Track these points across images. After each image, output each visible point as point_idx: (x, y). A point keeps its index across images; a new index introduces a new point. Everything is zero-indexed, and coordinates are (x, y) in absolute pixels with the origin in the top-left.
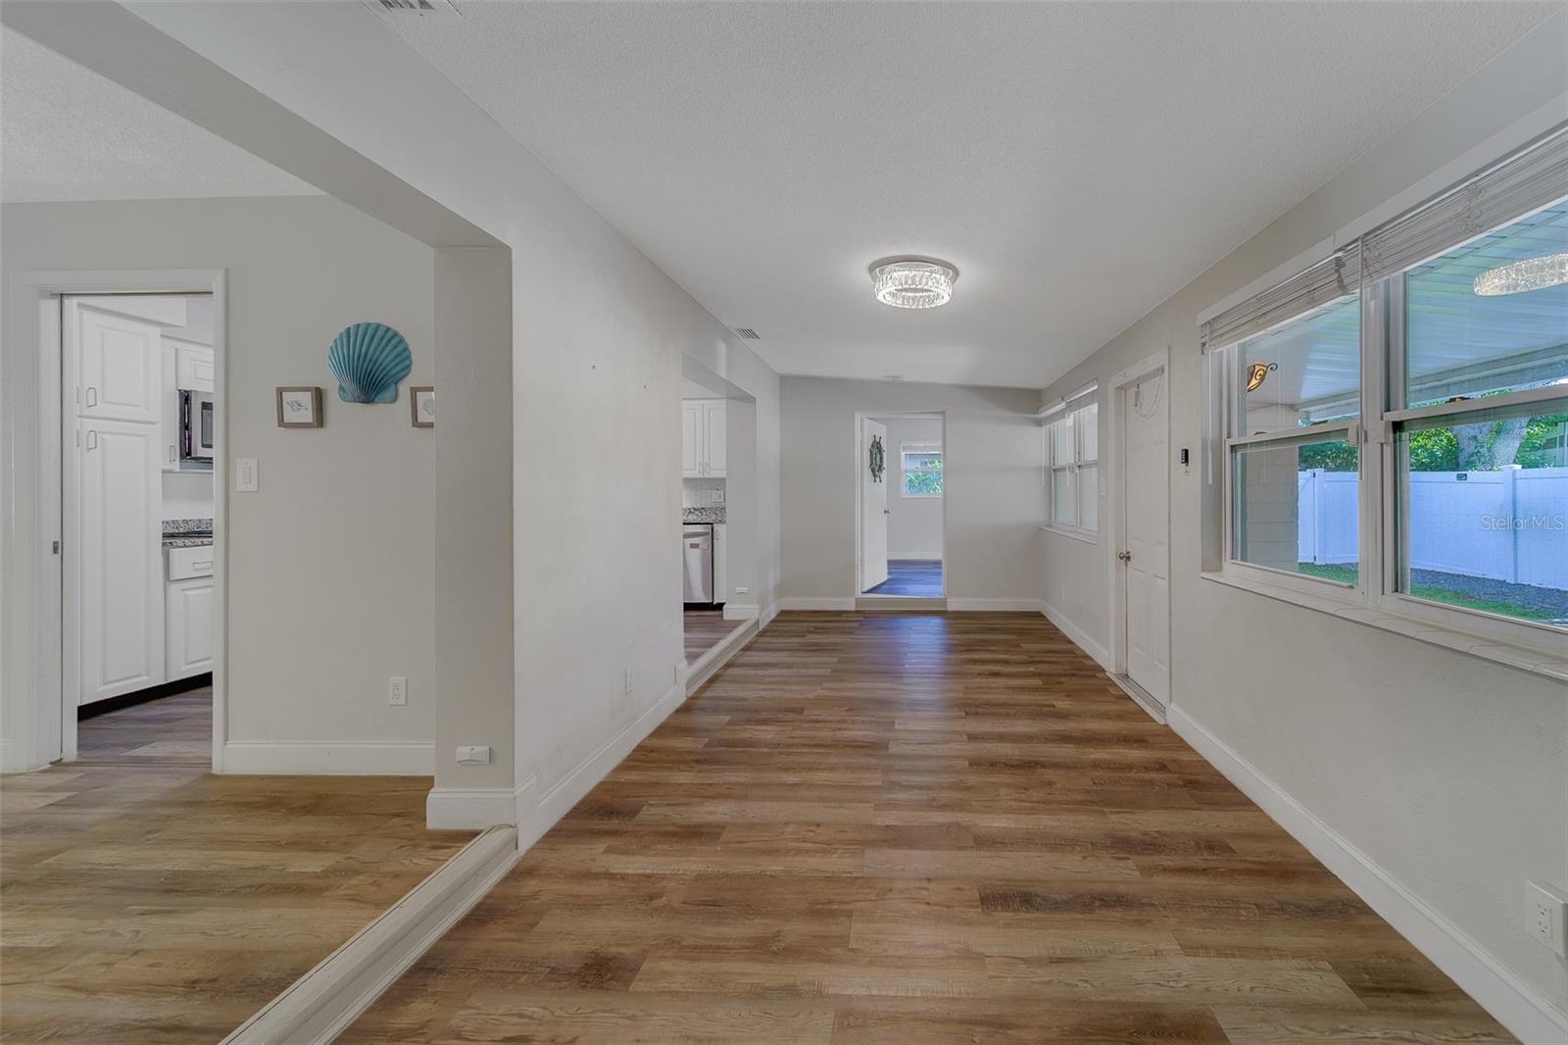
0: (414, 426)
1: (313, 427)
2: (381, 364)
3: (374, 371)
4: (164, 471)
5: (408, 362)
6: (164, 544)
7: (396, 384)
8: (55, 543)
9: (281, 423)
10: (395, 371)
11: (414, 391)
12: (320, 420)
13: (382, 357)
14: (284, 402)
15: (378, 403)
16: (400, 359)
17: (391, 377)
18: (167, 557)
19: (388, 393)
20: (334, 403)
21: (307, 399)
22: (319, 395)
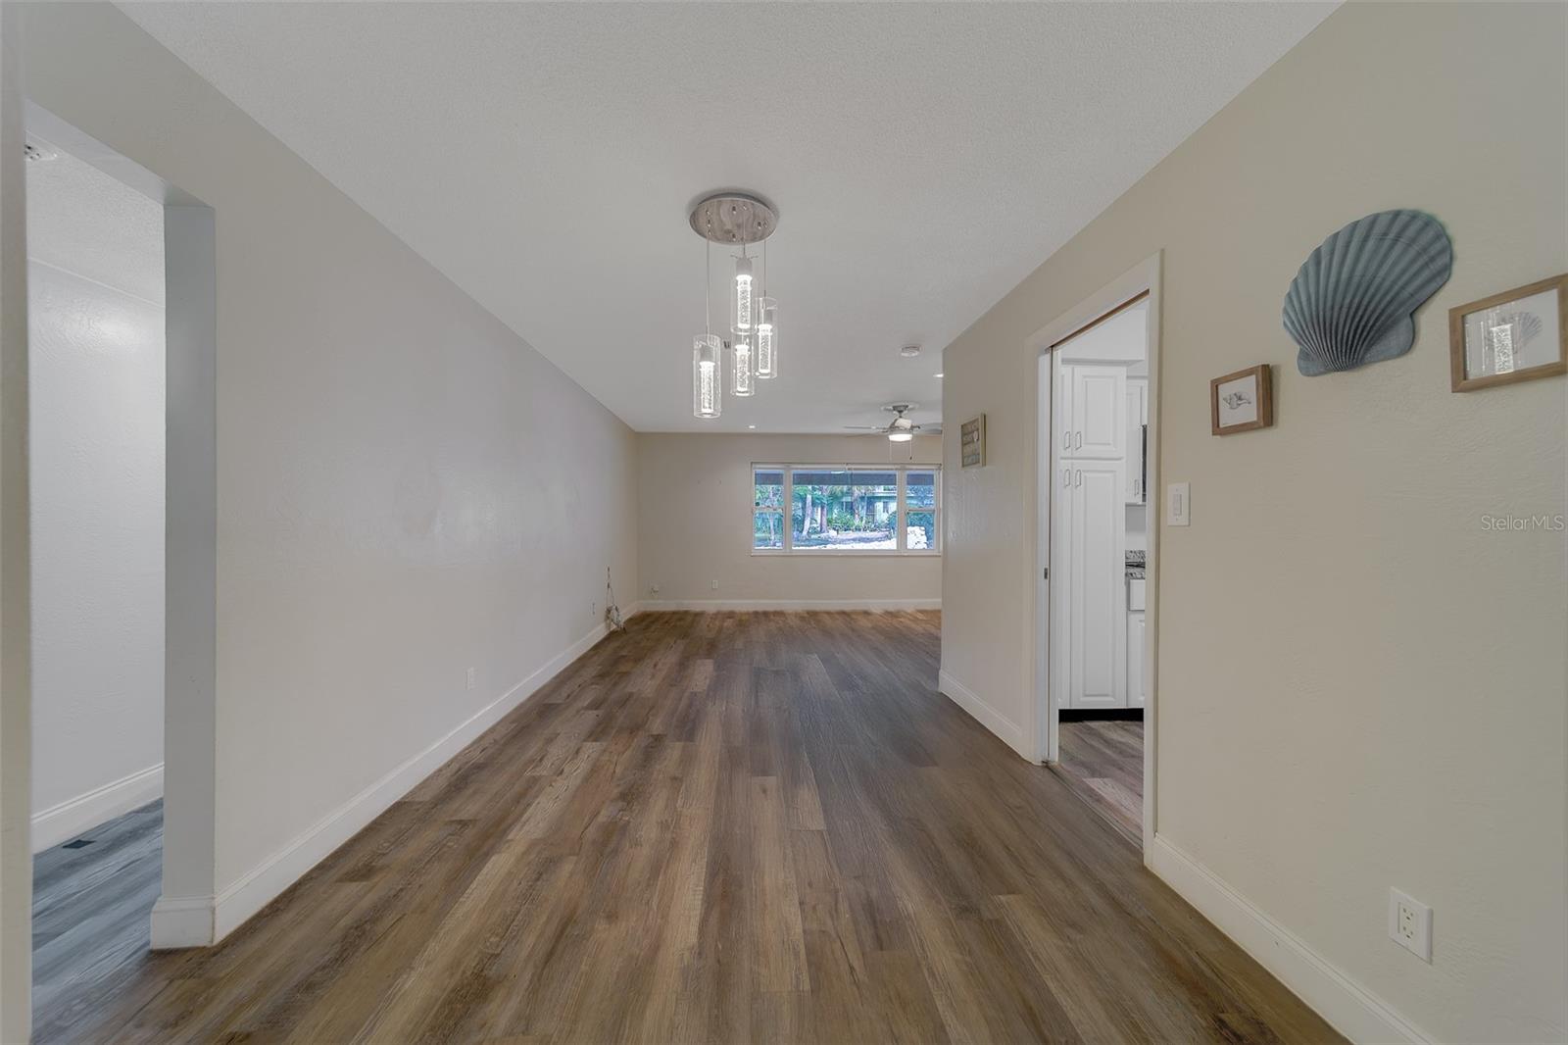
0: (1457, 388)
1: (1260, 428)
2: (1381, 284)
3: (1365, 303)
4: (1127, 505)
5: (1446, 259)
6: (1126, 575)
7: (1412, 315)
8: (1046, 570)
9: (1218, 429)
10: (1410, 289)
11: (1458, 320)
12: (1268, 416)
13: (1382, 273)
14: (1221, 399)
15: (1370, 363)
16: (1425, 258)
17: (1402, 304)
18: (1128, 585)
19: (1396, 338)
20: (1293, 385)
21: (1249, 387)
22: (1267, 377)
